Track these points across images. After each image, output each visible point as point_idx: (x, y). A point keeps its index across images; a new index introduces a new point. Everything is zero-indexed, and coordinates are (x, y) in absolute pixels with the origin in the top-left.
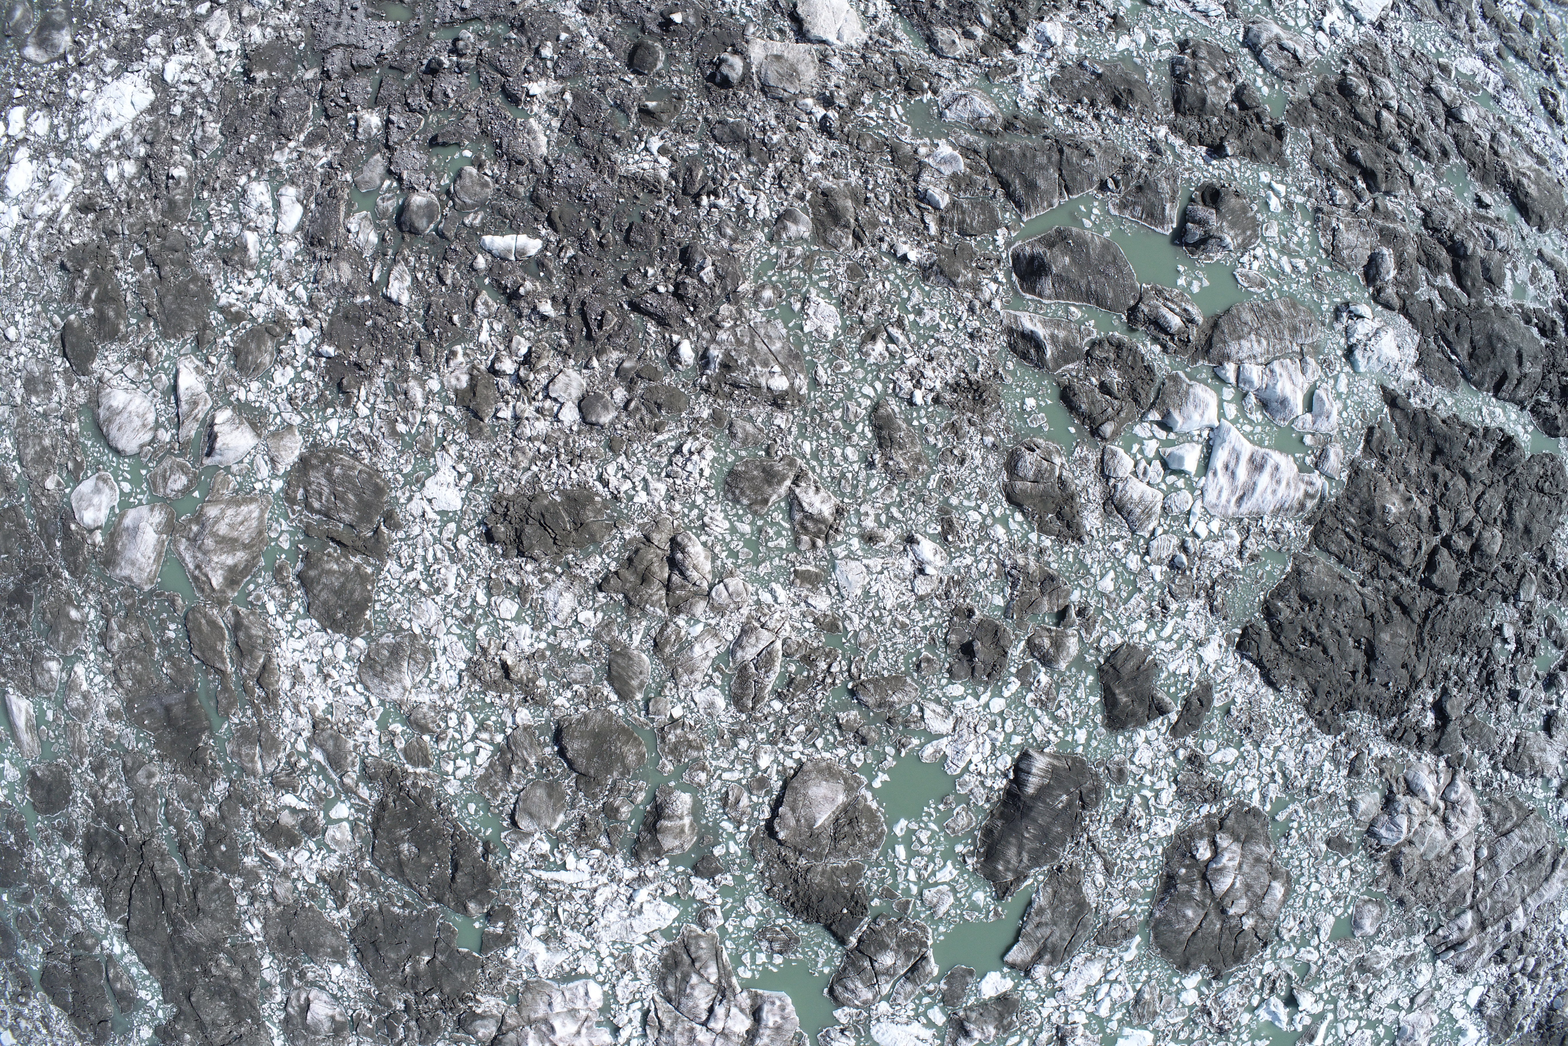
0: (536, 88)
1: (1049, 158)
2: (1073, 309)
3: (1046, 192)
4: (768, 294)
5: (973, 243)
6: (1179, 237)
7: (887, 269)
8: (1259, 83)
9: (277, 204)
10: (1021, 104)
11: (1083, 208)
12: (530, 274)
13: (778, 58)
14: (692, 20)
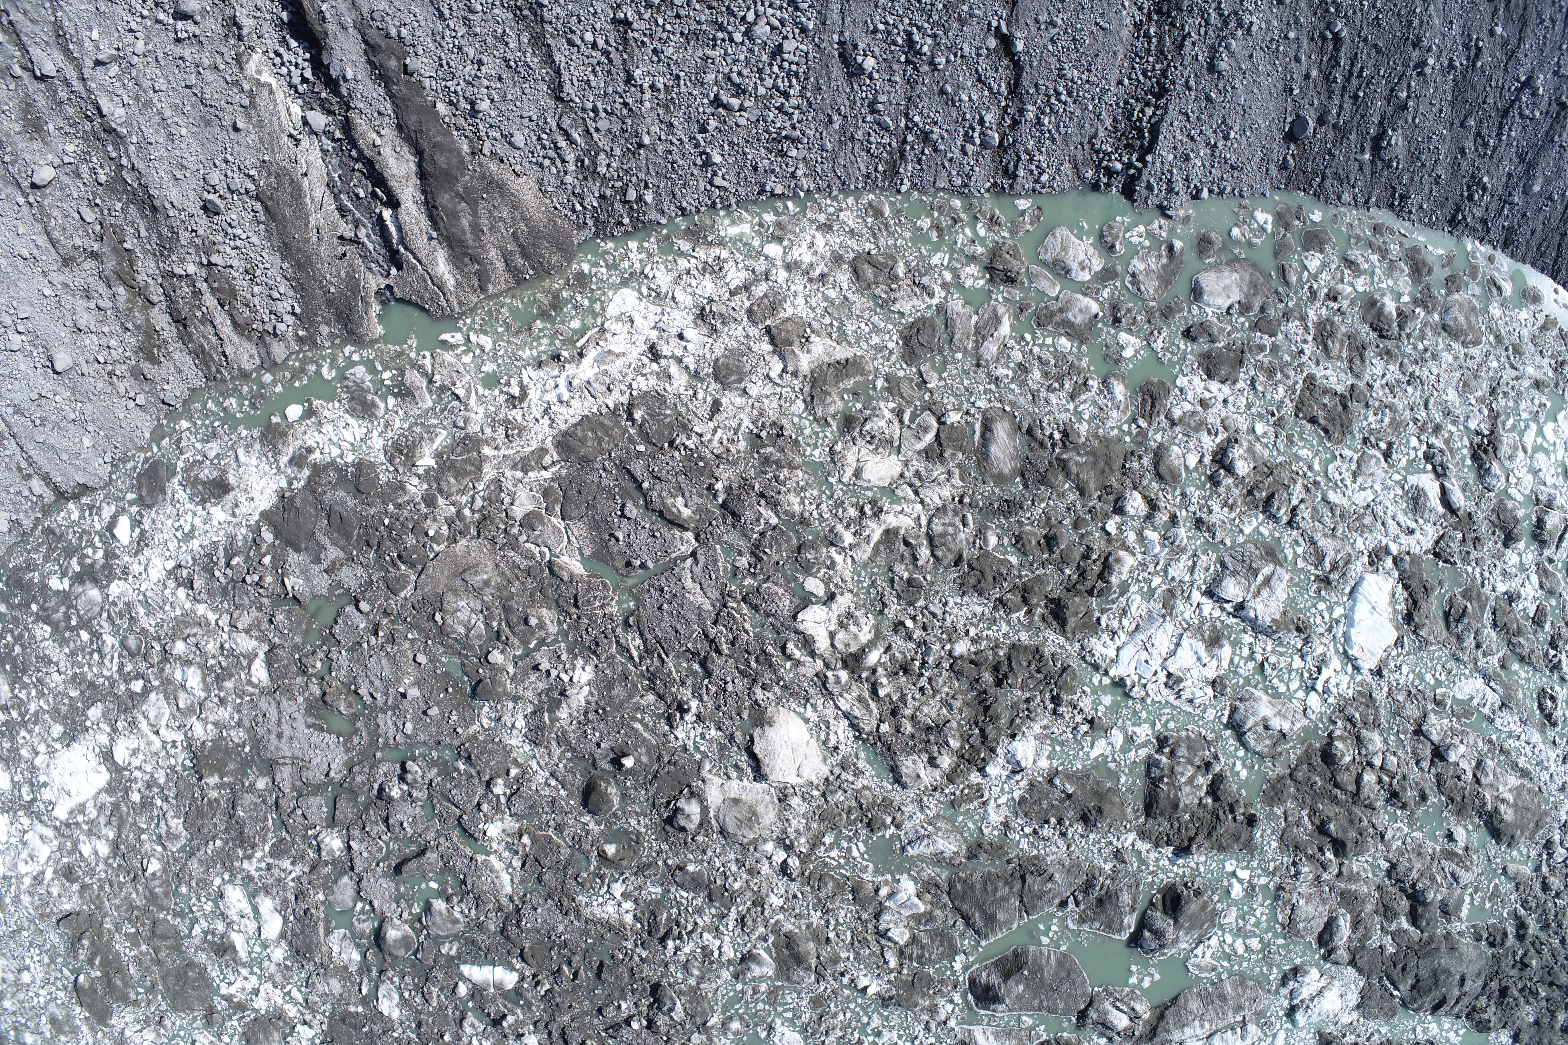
0: (494, 830)
1: (1011, 889)
2: (1024, 1018)
3: (1005, 922)
4: (735, 1025)
5: (931, 970)
6: (1135, 940)
7: (848, 1000)
8: (1239, 766)
9: (256, 910)
10: (986, 831)
11: (1041, 927)
12: (510, 1001)
13: (736, 801)
14: (644, 759)
